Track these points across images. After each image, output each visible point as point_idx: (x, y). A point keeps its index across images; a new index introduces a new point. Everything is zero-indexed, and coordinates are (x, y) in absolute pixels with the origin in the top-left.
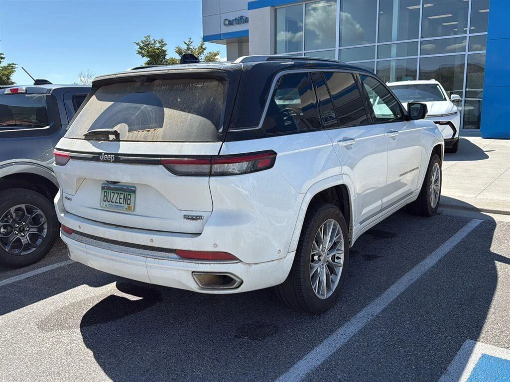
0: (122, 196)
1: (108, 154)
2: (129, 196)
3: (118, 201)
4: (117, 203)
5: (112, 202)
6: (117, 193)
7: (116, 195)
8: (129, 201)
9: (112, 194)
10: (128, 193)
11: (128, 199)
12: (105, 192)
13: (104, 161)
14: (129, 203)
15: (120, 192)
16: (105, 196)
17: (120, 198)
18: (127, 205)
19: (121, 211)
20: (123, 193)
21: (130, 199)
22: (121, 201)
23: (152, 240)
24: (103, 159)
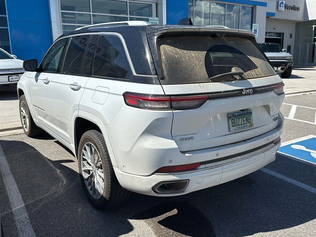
0: (245, 119)
1: (247, 89)
2: (249, 117)
3: (242, 123)
4: (243, 124)
5: (239, 125)
6: (241, 118)
7: (240, 119)
8: (250, 120)
9: (238, 120)
10: (248, 115)
11: (249, 119)
12: (232, 120)
13: (245, 95)
14: (250, 122)
15: (242, 117)
16: (232, 123)
17: (244, 121)
18: (249, 124)
19: (247, 129)
20: (245, 116)
21: (250, 119)
22: (245, 122)
23: (268, 139)
24: (245, 93)
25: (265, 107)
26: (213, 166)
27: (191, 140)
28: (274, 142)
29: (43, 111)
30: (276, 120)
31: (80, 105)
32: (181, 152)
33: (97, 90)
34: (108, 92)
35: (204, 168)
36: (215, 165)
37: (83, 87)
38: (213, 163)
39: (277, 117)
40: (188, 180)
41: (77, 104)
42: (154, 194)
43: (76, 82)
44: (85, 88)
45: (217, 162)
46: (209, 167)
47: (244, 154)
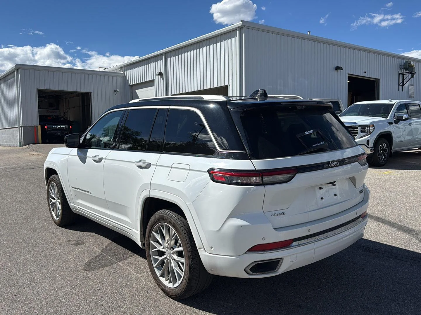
1: (333, 161)
13: (332, 167)
23: (357, 213)
24: (332, 166)
25: (350, 179)
26: (306, 243)
27: (282, 215)
28: (362, 216)
29: (89, 194)
30: (362, 192)
31: (152, 184)
32: (274, 229)
33: (173, 167)
34: (189, 169)
35: (297, 245)
36: (308, 242)
37: (153, 165)
38: (306, 240)
39: (363, 190)
40: (282, 258)
41: (149, 183)
42: (246, 276)
43: (144, 159)
44: (156, 165)
45: (310, 239)
46: (302, 244)
47: (335, 230)
